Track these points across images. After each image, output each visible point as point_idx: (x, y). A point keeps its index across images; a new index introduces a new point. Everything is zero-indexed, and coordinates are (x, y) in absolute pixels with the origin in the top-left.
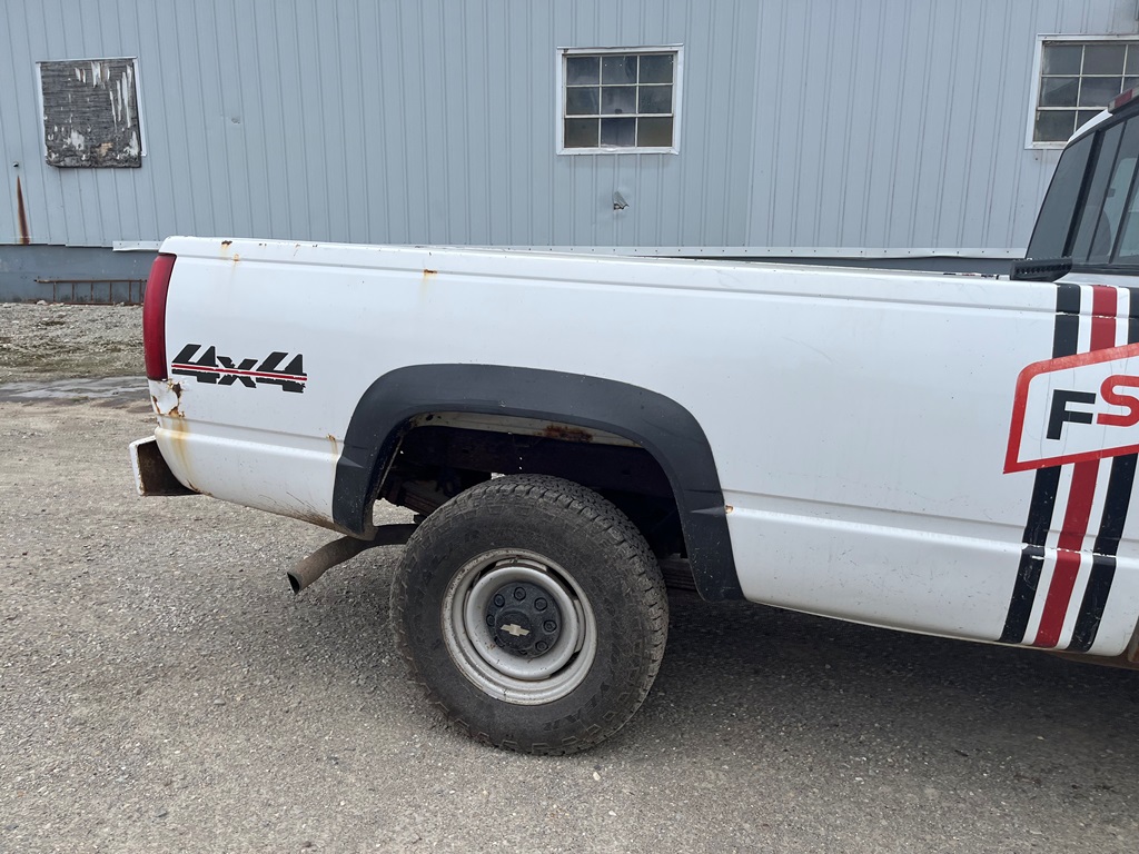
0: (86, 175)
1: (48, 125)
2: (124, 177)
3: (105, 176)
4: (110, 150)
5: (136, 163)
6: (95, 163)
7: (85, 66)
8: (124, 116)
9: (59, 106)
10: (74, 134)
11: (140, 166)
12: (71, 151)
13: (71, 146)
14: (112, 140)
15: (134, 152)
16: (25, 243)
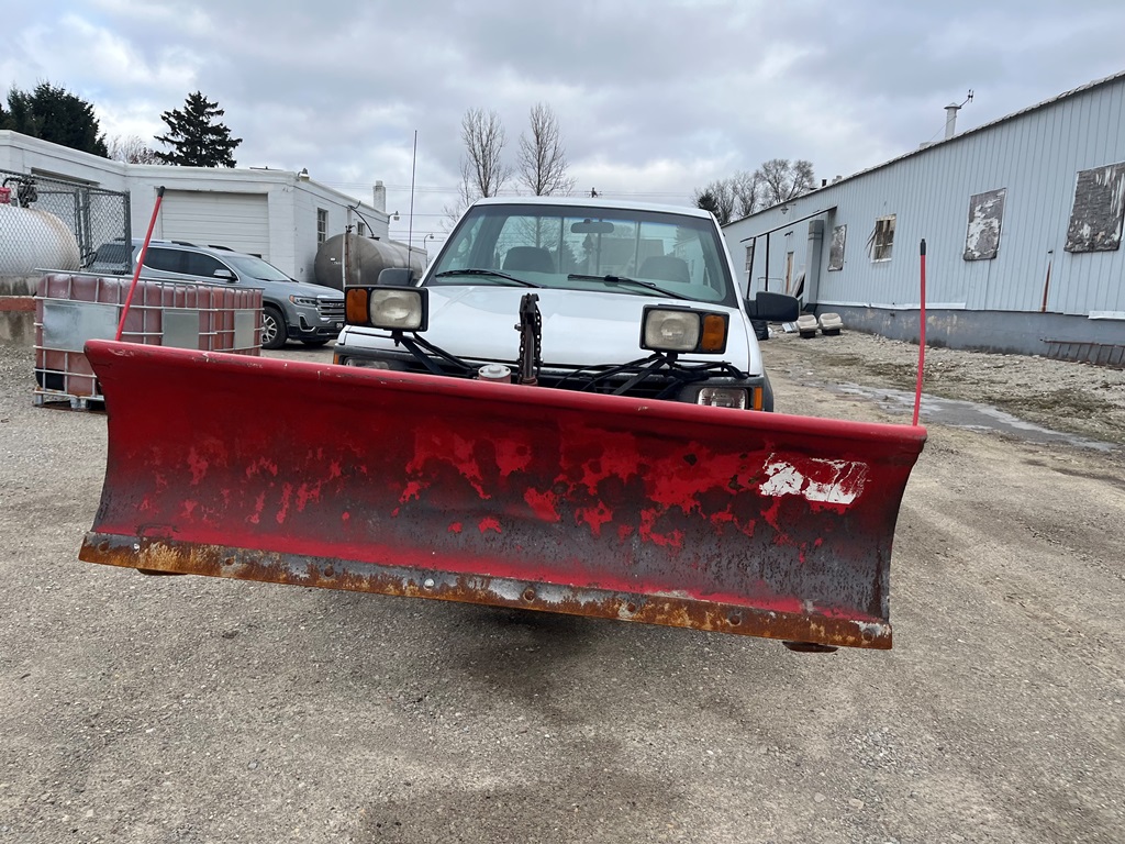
0: (1087, 257)
1: (1072, 220)
2: (1108, 256)
3: (1097, 257)
4: (1103, 236)
5: (1116, 246)
6: (1092, 248)
7: (1102, 171)
8: (1116, 210)
9: (1082, 204)
10: (1086, 226)
11: (1118, 248)
12: (1081, 241)
13: (1082, 235)
14: (1106, 229)
15: (1116, 237)
16: (1044, 312)
